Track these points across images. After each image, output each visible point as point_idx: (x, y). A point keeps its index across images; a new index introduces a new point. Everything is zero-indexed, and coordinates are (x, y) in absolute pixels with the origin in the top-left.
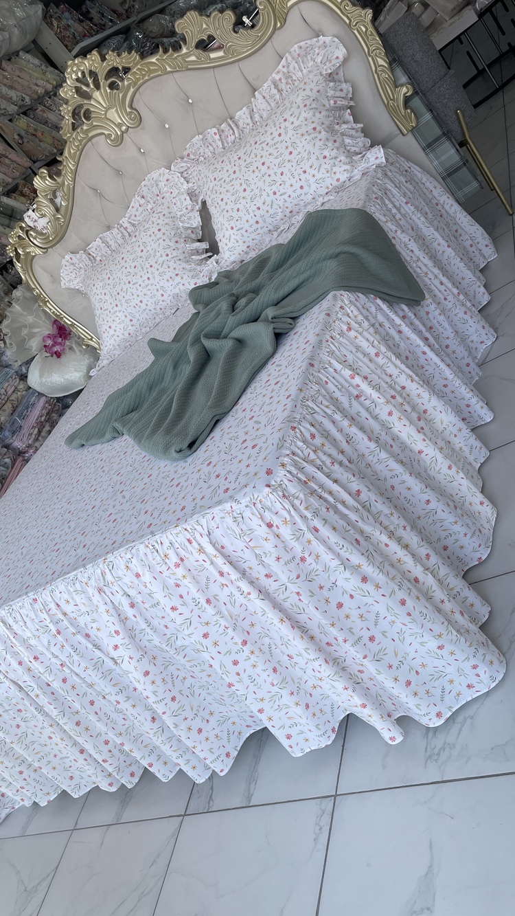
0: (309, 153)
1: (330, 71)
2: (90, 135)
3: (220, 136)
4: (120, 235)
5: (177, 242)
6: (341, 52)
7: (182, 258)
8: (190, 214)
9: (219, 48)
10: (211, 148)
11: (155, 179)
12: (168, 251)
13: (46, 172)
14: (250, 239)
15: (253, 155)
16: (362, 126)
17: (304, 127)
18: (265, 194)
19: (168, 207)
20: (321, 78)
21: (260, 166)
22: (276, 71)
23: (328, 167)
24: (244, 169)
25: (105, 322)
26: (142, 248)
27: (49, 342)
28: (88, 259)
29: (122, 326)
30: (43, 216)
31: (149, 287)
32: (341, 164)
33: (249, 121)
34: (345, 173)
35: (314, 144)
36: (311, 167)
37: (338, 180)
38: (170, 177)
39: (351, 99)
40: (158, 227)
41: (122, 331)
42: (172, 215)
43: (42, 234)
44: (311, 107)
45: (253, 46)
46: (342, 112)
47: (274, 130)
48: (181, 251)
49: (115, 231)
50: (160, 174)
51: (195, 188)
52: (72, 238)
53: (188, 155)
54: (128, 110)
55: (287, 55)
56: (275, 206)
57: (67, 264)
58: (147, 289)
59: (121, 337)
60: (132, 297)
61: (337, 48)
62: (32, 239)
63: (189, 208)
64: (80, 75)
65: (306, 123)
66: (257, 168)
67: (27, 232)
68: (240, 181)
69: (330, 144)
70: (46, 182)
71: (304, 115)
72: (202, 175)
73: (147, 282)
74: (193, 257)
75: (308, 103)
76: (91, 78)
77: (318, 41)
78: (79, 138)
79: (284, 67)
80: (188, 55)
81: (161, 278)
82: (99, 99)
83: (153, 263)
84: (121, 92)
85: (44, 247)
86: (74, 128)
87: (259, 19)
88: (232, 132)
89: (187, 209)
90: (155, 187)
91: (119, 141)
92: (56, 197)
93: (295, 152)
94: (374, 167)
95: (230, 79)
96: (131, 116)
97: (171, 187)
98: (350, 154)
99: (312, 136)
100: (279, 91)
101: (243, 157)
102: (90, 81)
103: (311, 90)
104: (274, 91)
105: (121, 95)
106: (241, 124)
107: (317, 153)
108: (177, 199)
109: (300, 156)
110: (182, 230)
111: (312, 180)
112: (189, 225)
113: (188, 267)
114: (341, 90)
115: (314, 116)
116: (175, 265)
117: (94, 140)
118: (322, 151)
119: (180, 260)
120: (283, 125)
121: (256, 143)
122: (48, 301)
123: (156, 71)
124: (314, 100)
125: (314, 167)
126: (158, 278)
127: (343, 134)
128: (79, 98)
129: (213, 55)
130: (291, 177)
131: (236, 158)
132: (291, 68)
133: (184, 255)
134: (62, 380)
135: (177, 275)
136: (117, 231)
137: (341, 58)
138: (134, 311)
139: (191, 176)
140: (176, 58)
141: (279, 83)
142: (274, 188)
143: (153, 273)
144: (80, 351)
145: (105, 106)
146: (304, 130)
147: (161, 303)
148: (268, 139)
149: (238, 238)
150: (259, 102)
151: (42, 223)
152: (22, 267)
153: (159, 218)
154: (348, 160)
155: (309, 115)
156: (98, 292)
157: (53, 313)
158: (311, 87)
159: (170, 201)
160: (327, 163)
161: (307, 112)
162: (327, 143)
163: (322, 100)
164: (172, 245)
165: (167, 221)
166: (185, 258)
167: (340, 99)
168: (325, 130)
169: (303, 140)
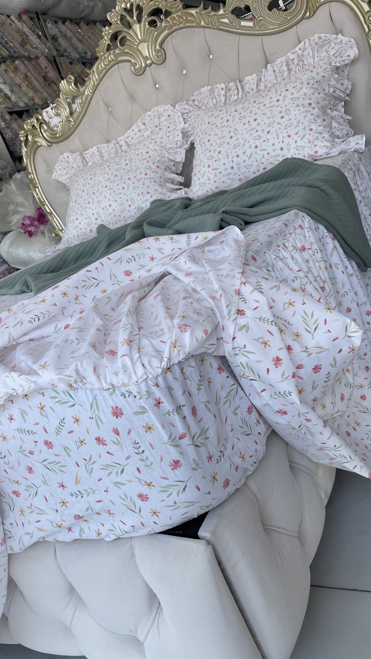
0: (299, 122)
1: (338, 65)
2: (120, 59)
3: (226, 93)
4: (114, 150)
5: (158, 167)
6: (353, 52)
7: (157, 181)
8: (178, 150)
9: (252, 19)
10: (214, 101)
11: (159, 112)
12: (148, 172)
13: (73, 79)
14: (221, 181)
15: (248, 111)
16: (351, 118)
17: (301, 100)
18: (247, 145)
19: (162, 138)
20: (330, 67)
21: (252, 121)
22: (293, 51)
23: (311, 138)
24: (236, 120)
25: (74, 214)
26: (128, 162)
27: (27, 222)
28: (81, 162)
29: (87, 221)
30: (58, 115)
31: (121, 196)
32: (323, 140)
33: (254, 87)
34: (324, 148)
35: (306, 116)
36: (296, 134)
37: (316, 152)
38: (172, 114)
39: (348, 95)
40: (147, 150)
41: (85, 226)
42: (163, 145)
43: (53, 130)
44: (313, 86)
45: (280, 26)
46: (337, 102)
47: (274, 96)
48: (158, 175)
49: (111, 145)
50: (165, 110)
51: (190, 129)
52: (75, 141)
53: (194, 101)
54: (158, 47)
55: (307, 40)
56: (252, 159)
57: (63, 160)
58: (119, 196)
59: (83, 230)
60: (104, 200)
61: (351, 47)
62: (42, 131)
63: (179, 143)
64: (128, 6)
65: (304, 97)
66: (249, 122)
67: (41, 123)
68: (230, 129)
69: (319, 121)
70: (70, 87)
71: (305, 90)
72: (199, 119)
73: (121, 190)
74: (168, 184)
75: (311, 82)
76: (136, 11)
77: (336, 38)
78: (109, 59)
79: (300, 49)
80: (223, 16)
81: (134, 191)
82: (138, 30)
83: (131, 177)
84: (157, 31)
85: (50, 140)
86: (108, 49)
87: (292, 6)
88: (236, 92)
89: (176, 144)
90: (157, 119)
91: (140, 73)
92: (74, 103)
93: (286, 118)
94: (353, 149)
95: (251, 47)
96: (158, 54)
97: (170, 123)
98: (333, 136)
99: (306, 109)
100: (288, 69)
101: (240, 110)
102: (135, 14)
103: (318, 73)
104: (285, 68)
105: (156, 33)
106: (246, 88)
107: (306, 124)
108: (172, 133)
109: (290, 122)
110: (166, 160)
111: (293, 145)
112: (173, 158)
113: (160, 190)
114: (342, 84)
115: (313, 94)
116: (149, 185)
117: (120, 65)
118: (310, 124)
119: (155, 182)
120: (283, 94)
121: (255, 102)
122: (38, 187)
123: (192, 22)
124: (317, 82)
125: (298, 135)
126: (131, 190)
127: (332, 117)
128: (121, 26)
129: (243, 23)
130: (276, 138)
131: (233, 110)
132: (306, 53)
133: (160, 180)
134: (26, 255)
135: (148, 193)
136: (113, 146)
137: (352, 57)
138: (101, 212)
139: (189, 119)
140: (212, 16)
141: (290, 63)
142: (258, 143)
143: (128, 185)
144: (49, 237)
145: (140, 38)
146: (300, 102)
147: (126, 212)
148: (267, 102)
149: (212, 176)
150: (268, 75)
151: (55, 121)
152: (26, 152)
153: (151, 143)
154: (330, 139)
155: (308, 91)
156: (78, 187)
157: (39, 198)
158: (318, 71)
159: (164, 134)
160: (311, 135)
161: (308, 89)
162: (317, 119)
163: (324, 85)
164: (153, 167)
165: (156, 147)
166: (160, 182)
167: (339, 91)
168: (318, 108)
169: (297, 109)
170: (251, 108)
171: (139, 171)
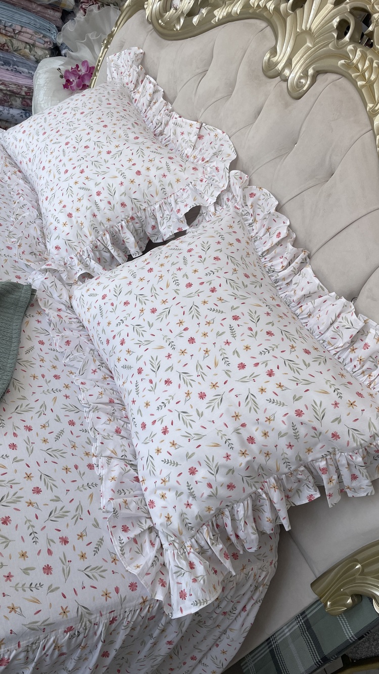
0: (200, 437)
2: (275, 20)
3: (278, 244)
5: (123, 205)
7: (99, 218)
11: (222, 148)
12: (105, 194)
15: (213, 316)
17: (253, 416)
18: (141, 351)
20: (368, 437)
21: (188, 335)
23: (172, 482)
26: (114, 151)
31: (57, 176)
32: (181, 507)
35: (217, 445)
36: (173, 444)
37: (153, 504)
42: (168, 189)
44: (298, 426)
48: (109, 214)
53: (252, 195)
56: (125, 373)
65: (263, 419)
66: (186, 329)
69: (221, 478)
71: (279, 412)
75: (307, 417)
84: (335, 46)
91: (269, 71)
93: (203, 405)
96: (302, 78)
99: (234, 439)
101: (213, 297)
103: (338, 420)
105: (330, 47)
107: (200, 454)
109: (195, 416)
113: (86, 230)
116: (83, 209)
117: (268, 29)
118: (203, 463)
119: (94, 215)
120: (261, 369)
124: (316, 429)
125: (172, 450)
133: (104, 221)
135: (70, 215)
146: (247, 416)
155: (281, 426)
158: (344, 418)
159: (189, 180)
160: (179, 479)
161: (285, 419)
162: (223, 471)
163: (320, 445)
164: (117, 199)
165: (156, 182)
166: (101, 223)
167: (335, 477)
168: (248, 462)
169: (227, 419)
170: (219, 317)
171: (99, 179)
